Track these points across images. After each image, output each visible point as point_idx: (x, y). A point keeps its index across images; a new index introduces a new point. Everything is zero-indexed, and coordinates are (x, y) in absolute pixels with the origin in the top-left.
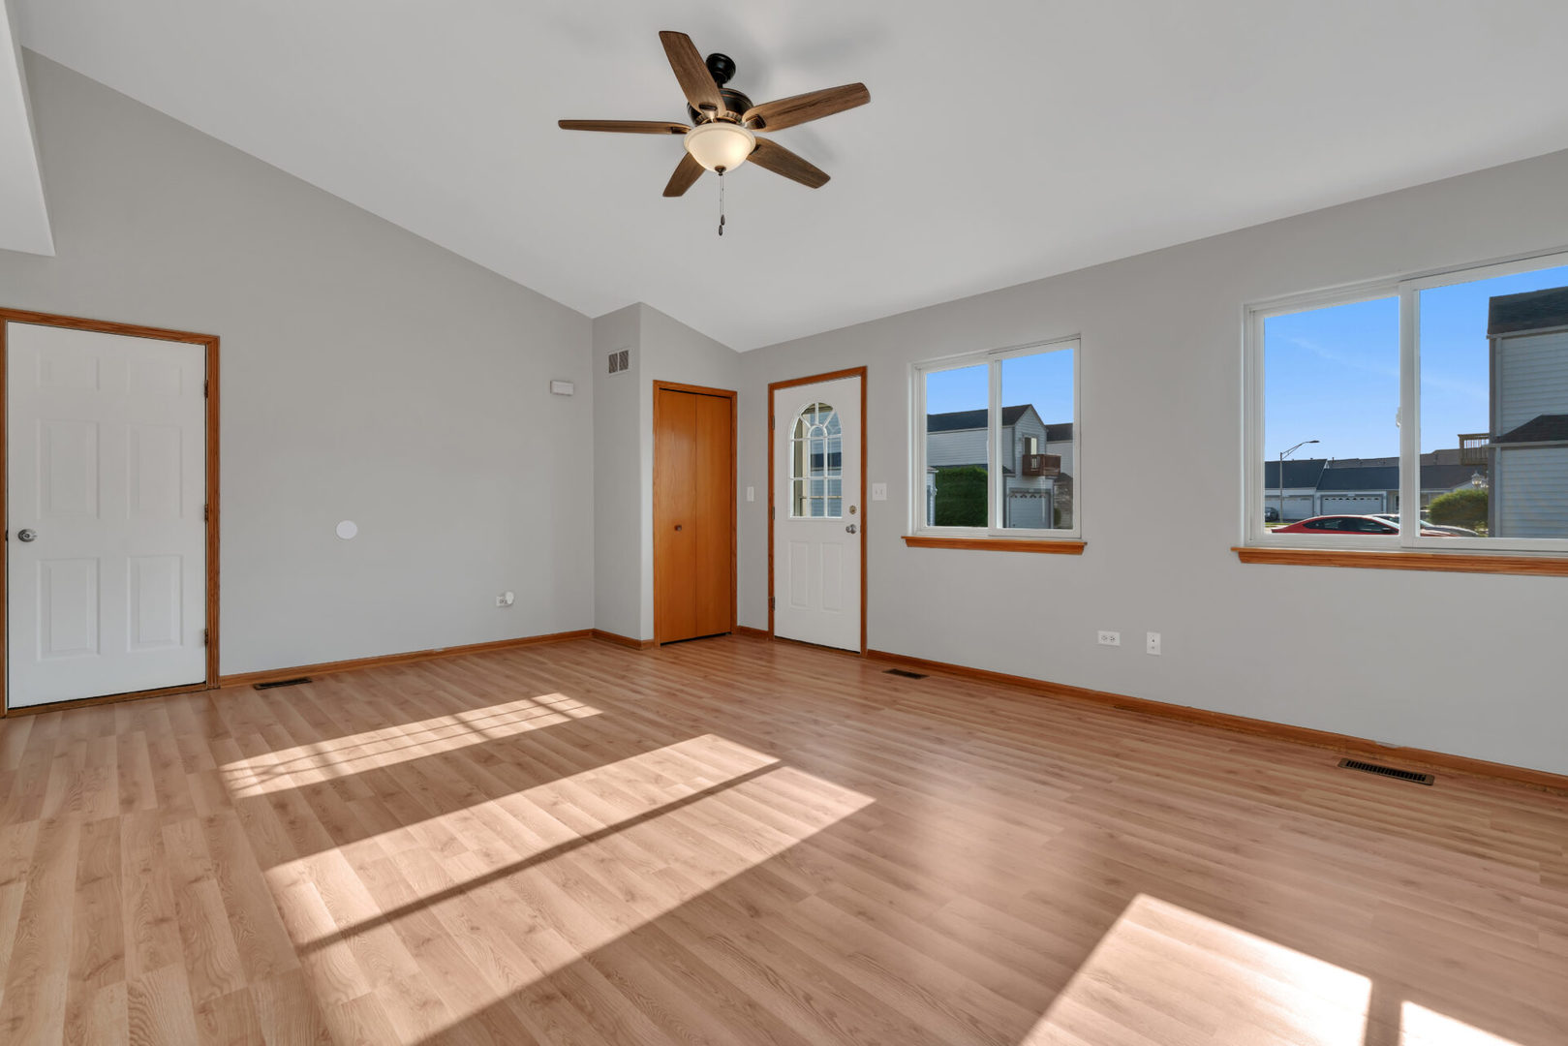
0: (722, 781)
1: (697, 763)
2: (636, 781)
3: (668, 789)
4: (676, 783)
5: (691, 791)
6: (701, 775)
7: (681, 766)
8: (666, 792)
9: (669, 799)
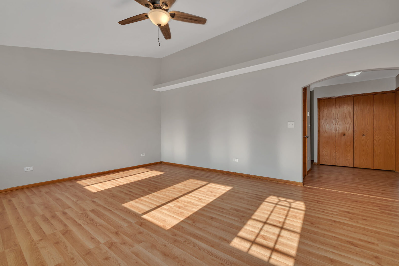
0: (161, 208)
1: (169, 213)
2: (185, 206)
3: (175, 205)
4: (173, 206)
5: (169, 204)
6: (167, 209)
7: (174, 212)
8: (175, 204)
9: (174, 202)
